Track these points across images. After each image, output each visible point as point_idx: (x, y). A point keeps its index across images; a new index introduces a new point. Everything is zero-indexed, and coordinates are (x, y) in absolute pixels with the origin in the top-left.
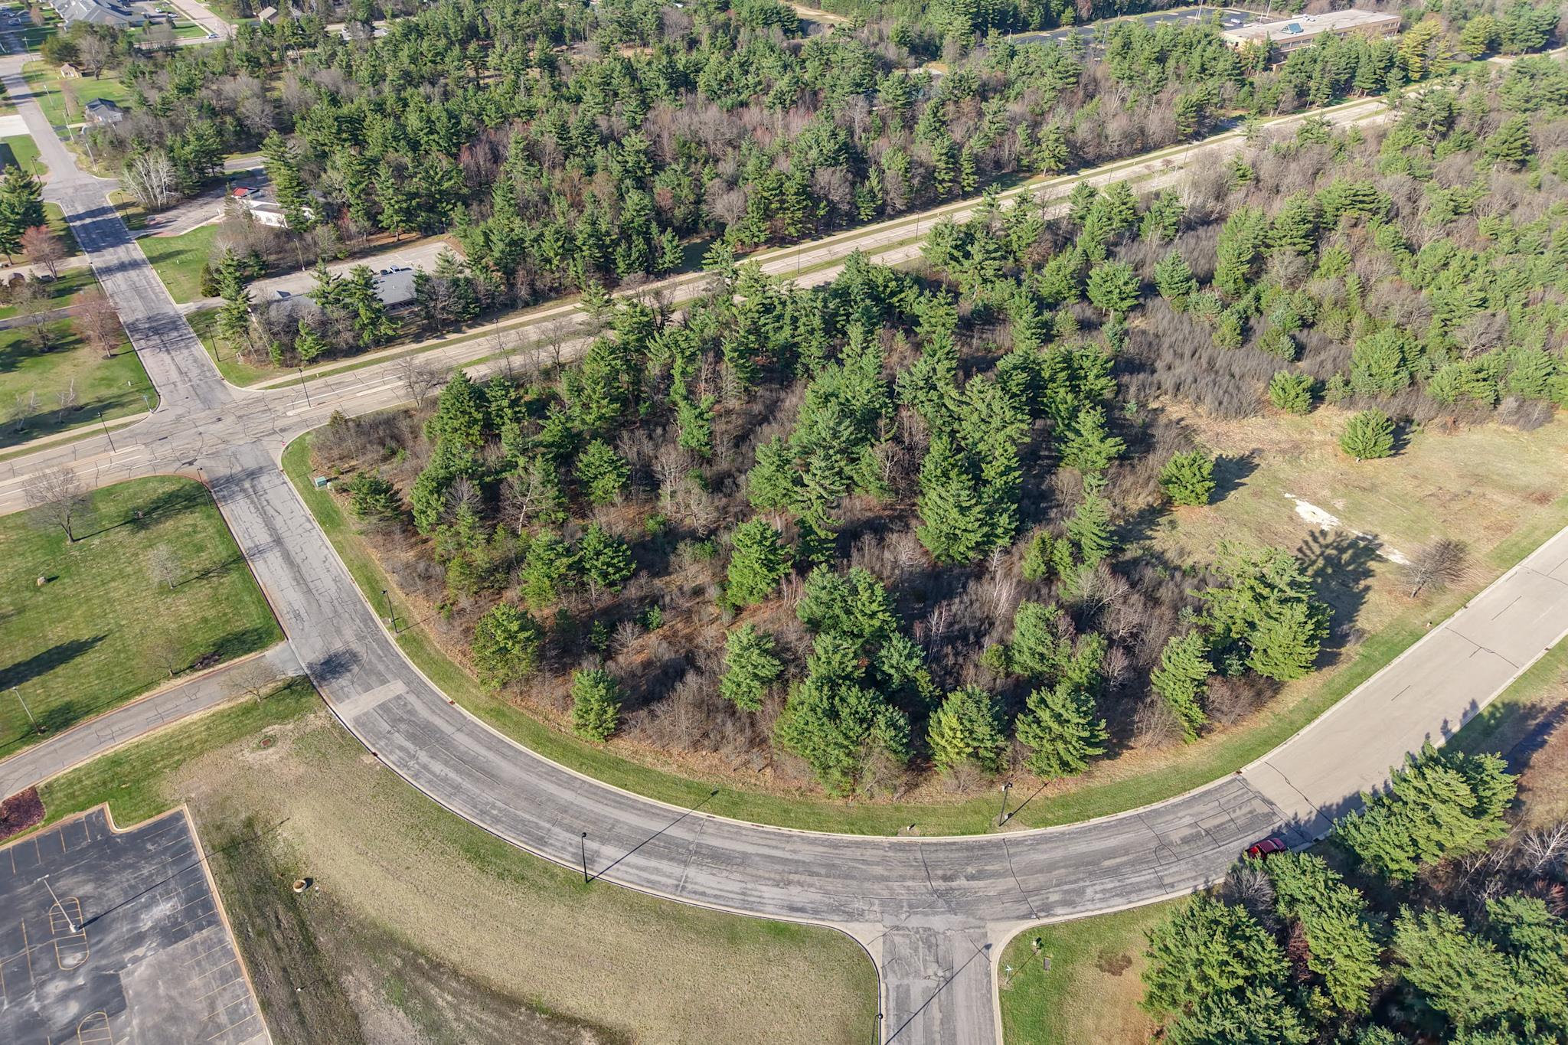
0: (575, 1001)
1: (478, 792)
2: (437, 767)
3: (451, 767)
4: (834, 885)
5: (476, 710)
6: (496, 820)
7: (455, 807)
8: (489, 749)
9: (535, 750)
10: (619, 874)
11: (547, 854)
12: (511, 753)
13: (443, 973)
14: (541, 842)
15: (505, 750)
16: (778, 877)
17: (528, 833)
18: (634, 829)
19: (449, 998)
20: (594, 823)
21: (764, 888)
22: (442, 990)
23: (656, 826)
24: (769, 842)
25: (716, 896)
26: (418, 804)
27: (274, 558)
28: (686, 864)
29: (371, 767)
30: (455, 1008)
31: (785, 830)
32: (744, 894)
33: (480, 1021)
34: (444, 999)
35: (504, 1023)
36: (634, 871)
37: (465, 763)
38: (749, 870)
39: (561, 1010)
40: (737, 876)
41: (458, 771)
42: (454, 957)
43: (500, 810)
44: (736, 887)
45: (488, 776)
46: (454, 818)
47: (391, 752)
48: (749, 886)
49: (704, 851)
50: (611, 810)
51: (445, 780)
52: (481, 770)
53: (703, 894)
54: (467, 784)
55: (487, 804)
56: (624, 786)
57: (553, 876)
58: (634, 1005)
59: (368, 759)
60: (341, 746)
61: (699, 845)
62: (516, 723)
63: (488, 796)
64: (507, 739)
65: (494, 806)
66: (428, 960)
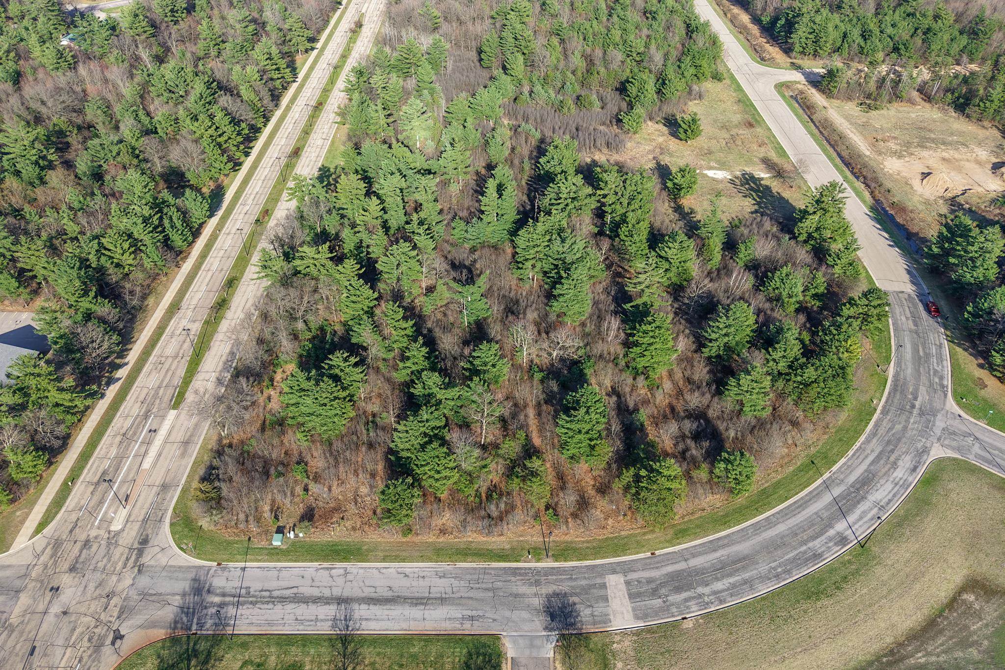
0: (943, 592)
1: (755, 572)
2: (719, 586)
3: (723, 577)
4: (903, 448)
5: (671, 543)
6: (788, 572)
7: (763, 589)
8: (715, 551)
9: (730, 527)
10: (861, 530)
11: (829, 558)
12: (726, 541)
13: (899, 652)
14: (817, 556)
15: (720, 543)
16: (889, 466)
17: (807, 560)
18: (827, 508)
19: (920, 655)
20: (813, 525)
21: (895, 474)
22: (912, 656)
23: (827, 498)
24: (862, 457)
25: (894, 496)
26: (753, 609)
27: (361, 611)
28: (864, 498)
29: (697, 626)
30: (928, 654)
31: (855, 448)
32: (896, 484)
33: (942, 645)
34: (920, 658)
35: (948, 633)
36: (860, 523)
37: (722, 569)
38: (880, 474)
39: (945, 601)
40: (882, 481)
41: (730, 575)
42: (889, 640)
43: (780, 566)
44: (889, 486)
45: (744, 561)
46: (773, 594)
47: (688, 607)
48: (891, 479)
49: (858, 486)
50: (804, 513)
51: (734, 586)
52: (735, 562)
53: (890, 501)
54: (746, 575)
55: (770, 571)
56: (787, 499)
57: (849, 562)
58: (955, 566)
59: (688, 624)
60: (665, 637)
61: (852, 486)
62: (698, 526)
63: (763, 568)
64: (711, 538)
65: (775, 569)
66: (885, 656)
